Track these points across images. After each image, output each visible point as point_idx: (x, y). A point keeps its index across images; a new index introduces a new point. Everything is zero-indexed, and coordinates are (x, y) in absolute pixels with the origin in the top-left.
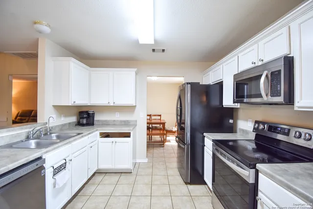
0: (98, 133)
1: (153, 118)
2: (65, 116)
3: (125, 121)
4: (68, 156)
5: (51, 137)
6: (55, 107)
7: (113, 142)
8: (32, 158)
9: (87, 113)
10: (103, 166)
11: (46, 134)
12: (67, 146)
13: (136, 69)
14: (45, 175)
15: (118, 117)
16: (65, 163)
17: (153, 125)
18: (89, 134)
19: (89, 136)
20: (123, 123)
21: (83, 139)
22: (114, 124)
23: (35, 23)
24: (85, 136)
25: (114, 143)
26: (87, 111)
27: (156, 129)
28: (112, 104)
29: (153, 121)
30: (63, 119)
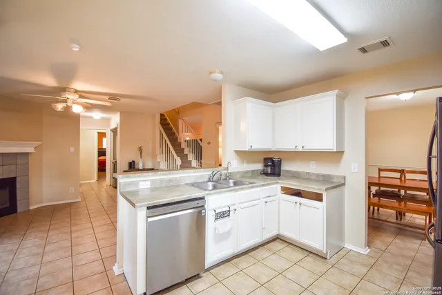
0: (278, 187)
1: (409, 176)
2: (248, 163)
3: (324, 176)
4: (234, 204)
5: (229, 183)
6: (237, 152)
7: (296, 203)
8: (194, 196)
9: (271, 159)
10: (287, 233)
11: (226, 179)
12: (232, 193)
13: (336, 92)
14: (205, 215)
15: (313, 168)
16: (229, 211)
17: (408, 192)
18: (264, 185)
19: (264, 188)
20: (321, 178)
21: (254, 190)
22: (307, 177)
23: (211, 73)
24: (257, 186)
25: (298, 204)
26: (272, 158)
27: (413, 199)
28: (300, 149)
29: (408, 184)
30: (245, 165)
